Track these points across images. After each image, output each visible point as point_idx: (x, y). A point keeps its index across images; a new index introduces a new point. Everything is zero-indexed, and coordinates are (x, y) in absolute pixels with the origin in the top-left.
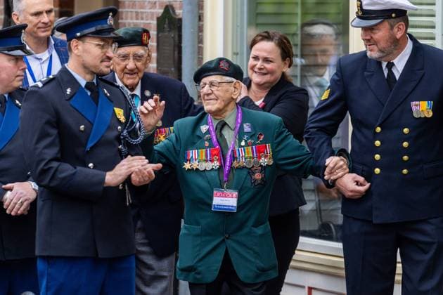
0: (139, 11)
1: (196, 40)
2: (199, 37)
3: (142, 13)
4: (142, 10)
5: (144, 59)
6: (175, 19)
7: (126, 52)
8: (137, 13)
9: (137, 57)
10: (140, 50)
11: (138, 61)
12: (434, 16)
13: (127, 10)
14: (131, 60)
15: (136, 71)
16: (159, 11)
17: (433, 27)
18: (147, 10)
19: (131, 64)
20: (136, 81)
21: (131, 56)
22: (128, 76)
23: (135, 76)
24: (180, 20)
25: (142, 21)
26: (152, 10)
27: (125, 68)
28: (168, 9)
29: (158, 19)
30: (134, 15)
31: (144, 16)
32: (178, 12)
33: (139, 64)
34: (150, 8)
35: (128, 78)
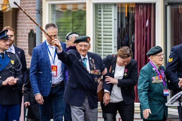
0: (23, 31)
1: (40, 40)
2: (41, 39)
3: (24, 32)
4: (24, 31)
5: (88, 47)
6: (34, 34)
7: (81, 44)
8: (22, 32)
9: (85, 46)
10: (86, 44)
11: (86, 47)
12: (111, 32)
13: (19, 31)
14: (83, 47)
15: (85, 50)
16: (29, 31)
17: (111, 36)
18: (26, 31)
19: (83, 48)
20: (85, 54)
21: (83, 45)
22: (82, 52)
23: (84, 52)
24: (35, 34)
25: (24, 34)
26: (27, 31)
27: (81, 49)
28: (32, 31)
29: (29, 34)
30: (21, 32)
31: (24, 33)
32: (35, 31)
33: (86, 48)
34: (26, 30)
35: (82, 53)
